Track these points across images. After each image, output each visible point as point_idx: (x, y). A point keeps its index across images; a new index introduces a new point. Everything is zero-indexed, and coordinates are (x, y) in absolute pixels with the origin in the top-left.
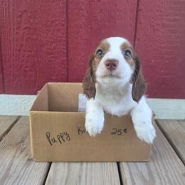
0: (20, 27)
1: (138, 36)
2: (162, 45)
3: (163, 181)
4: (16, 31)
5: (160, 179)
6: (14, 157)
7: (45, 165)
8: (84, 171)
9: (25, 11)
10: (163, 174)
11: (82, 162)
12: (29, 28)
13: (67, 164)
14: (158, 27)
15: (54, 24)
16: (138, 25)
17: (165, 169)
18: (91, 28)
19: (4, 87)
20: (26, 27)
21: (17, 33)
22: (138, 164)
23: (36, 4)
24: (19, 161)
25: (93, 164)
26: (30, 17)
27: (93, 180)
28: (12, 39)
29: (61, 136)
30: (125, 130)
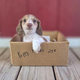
3: (74, 73)
5: (73, 72)
6: (5, 64)
7: (19, 67)
8: (37, 69)
10: (75, 70)
11: (36, 66)
13: (29, 67)
17: (75, 68)
22: (63, 67)
24: (7, 66)
25: (41, 67)
27: (41, 74)
29: (24, 54)
30: (55, 50)
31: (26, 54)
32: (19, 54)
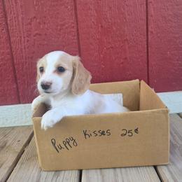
0: (30, 35)
1: (150, 29)
2: (177, 36)
4: (26, 38)
9: (35, 17)
12: (40, 35)
14: (170, 18)
15: (64, 27)
16: (149, 17)
18: (102, 27)
19: (19, 97)
20: (37, 34)
21: (28, 41)
23: (45, 9)
26: (39, 23)
28: (23, 47)
29: (67, 142)
30: (136, 130)
31: (71, 143)
32: (54, 144)
